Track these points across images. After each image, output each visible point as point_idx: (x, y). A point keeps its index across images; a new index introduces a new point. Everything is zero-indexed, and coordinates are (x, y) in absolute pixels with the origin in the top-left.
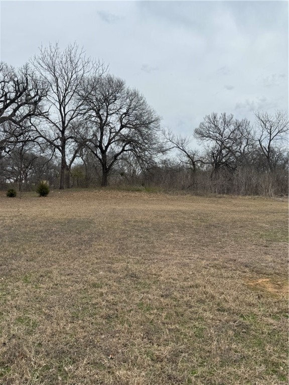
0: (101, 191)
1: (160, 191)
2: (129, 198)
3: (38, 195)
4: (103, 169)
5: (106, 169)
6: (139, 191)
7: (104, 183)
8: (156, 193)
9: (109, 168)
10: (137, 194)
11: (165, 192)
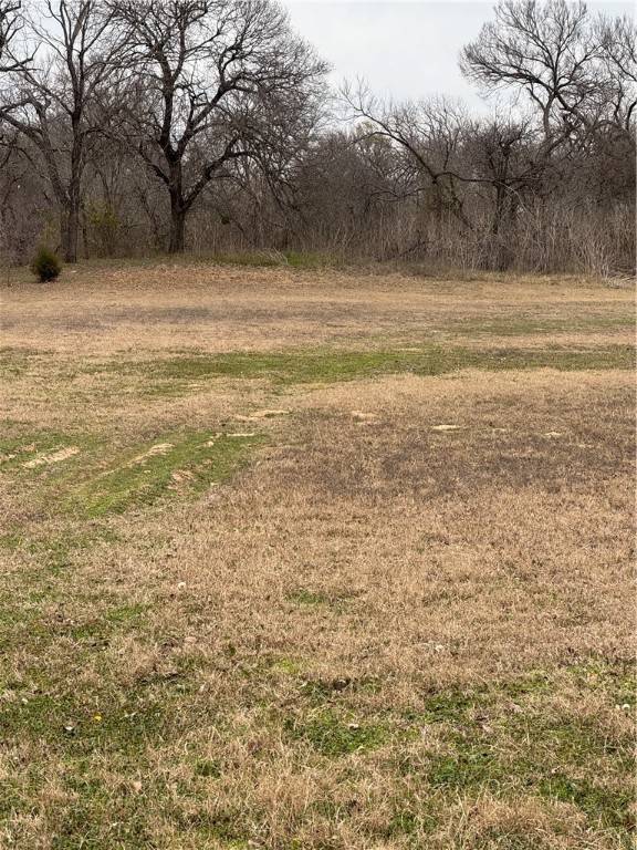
0: (176, 266)
1: (324, 264)
2: (246, 282)
3: (35, 277)
4: (173, 203)
5: (182, 204)
6: (271, 264)
7: (173, 244)
8: (315, 269)
9: (190, 202)
10: (267, 273)
11: (338, 266)
